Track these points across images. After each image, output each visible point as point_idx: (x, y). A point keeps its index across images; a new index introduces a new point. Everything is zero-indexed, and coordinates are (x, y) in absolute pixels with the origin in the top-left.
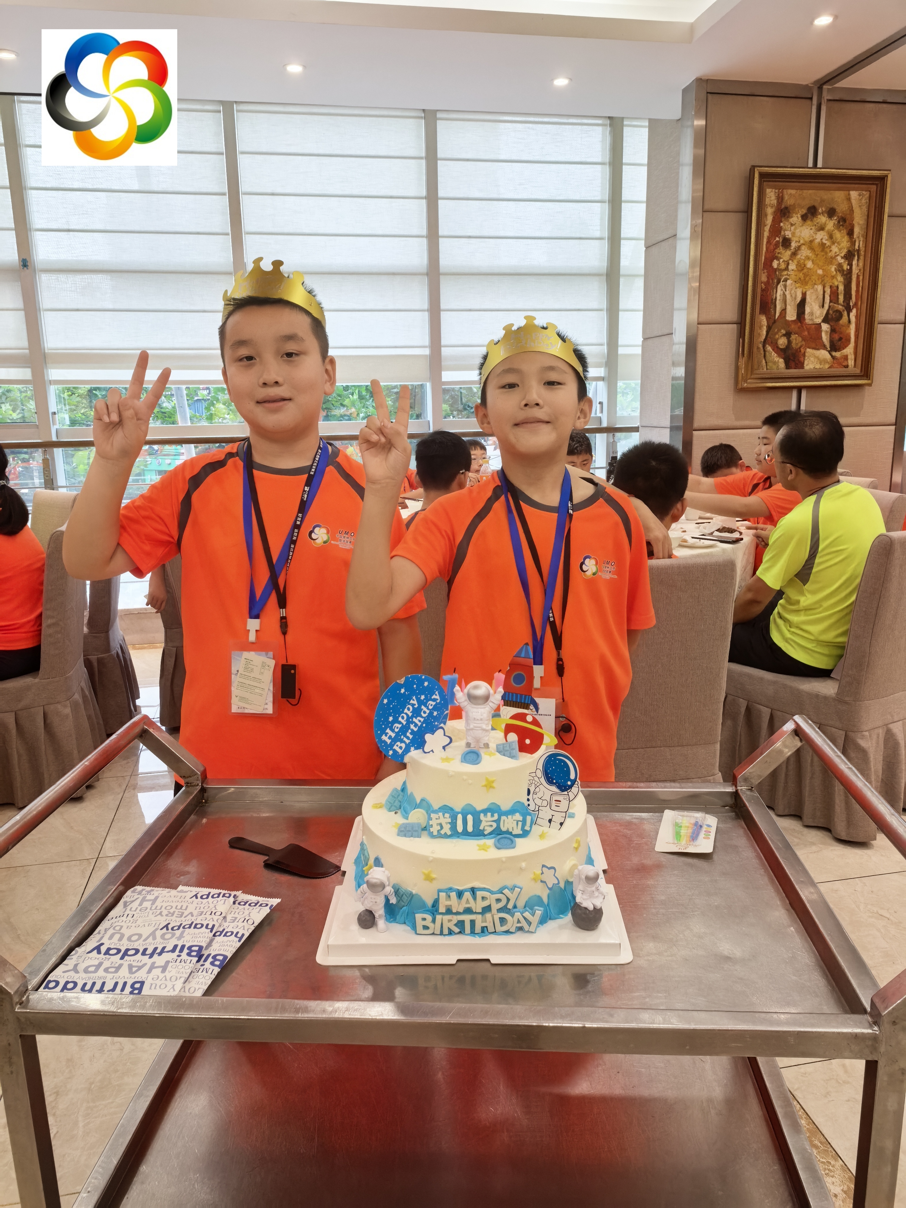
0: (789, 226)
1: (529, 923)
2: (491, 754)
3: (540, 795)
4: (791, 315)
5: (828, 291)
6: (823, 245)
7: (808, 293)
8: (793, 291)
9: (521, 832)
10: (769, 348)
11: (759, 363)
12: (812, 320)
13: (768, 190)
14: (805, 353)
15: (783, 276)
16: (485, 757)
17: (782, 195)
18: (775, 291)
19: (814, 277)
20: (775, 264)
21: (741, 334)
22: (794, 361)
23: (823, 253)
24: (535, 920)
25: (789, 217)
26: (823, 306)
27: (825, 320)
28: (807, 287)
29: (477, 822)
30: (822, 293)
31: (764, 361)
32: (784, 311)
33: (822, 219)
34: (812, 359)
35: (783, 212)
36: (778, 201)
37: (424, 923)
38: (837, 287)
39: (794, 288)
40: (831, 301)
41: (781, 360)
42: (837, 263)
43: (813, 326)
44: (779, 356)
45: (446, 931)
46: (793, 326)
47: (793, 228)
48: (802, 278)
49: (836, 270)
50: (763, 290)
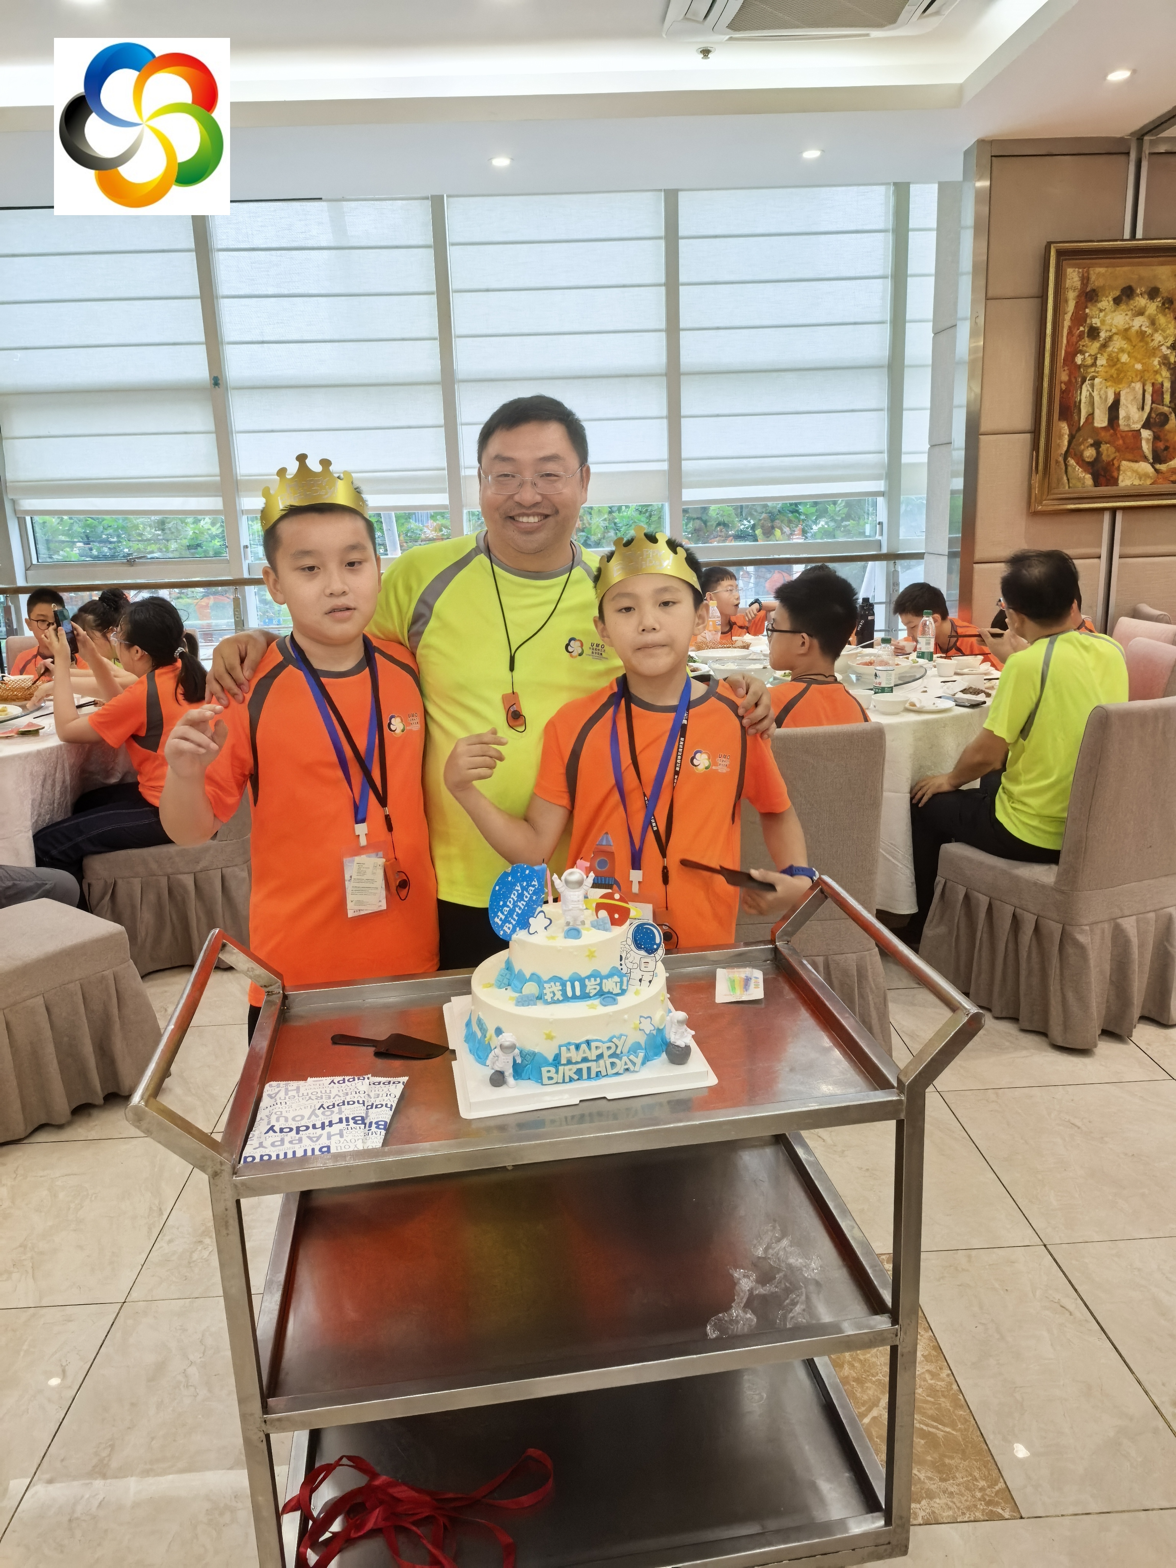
0: (1097, 312)
1: (634, 1064)
2: (588, 930)
3: (630, 960)
4: (1101, 420)
5: (1149, 389)
6: (1142, 334)
7: (1123, 394)
8: (1102, 392)
9: (620, 991)
10: (1072, 462)
11: (1059, 480)
12: (1128, 425)
13: (1069, 271)
14: (1119, 467)
15: (1090, 373)
16: (584, 932)
17: (1088, 274)
18: (1079, 392)
19: (1129, 373)
20: (1079, 359)
21: (1035, 446)
22: (1105, 476)
23: (1141, 344)
24: (639, 1061)
25: (1097, 301)
26: (1143, 409)
27: (1147, 425)
28: (1120, 386)
29: (583, 986)
30: (1141, 392)
31: (1065, 478)
32: (1091, 416)
33: (1141, 301)
34: (1129, 474)
35: (1089, 296)
36: (1082, 283)
37: (549, 1075)
38: (1162, 385)
39: (1104, 388)
40: (1153, 402)
41: (1088, 477)
42: (1160, 355)
43: (1130, 434)
44: (1085, 471)
45: (567, 1079)
46: (1103, 434)
47: (1102, 314)
48: (1115, 376)
49: (1160, 364)
50: (1062, 392)
